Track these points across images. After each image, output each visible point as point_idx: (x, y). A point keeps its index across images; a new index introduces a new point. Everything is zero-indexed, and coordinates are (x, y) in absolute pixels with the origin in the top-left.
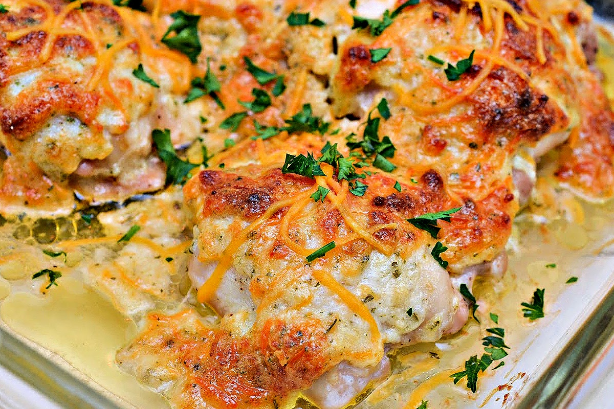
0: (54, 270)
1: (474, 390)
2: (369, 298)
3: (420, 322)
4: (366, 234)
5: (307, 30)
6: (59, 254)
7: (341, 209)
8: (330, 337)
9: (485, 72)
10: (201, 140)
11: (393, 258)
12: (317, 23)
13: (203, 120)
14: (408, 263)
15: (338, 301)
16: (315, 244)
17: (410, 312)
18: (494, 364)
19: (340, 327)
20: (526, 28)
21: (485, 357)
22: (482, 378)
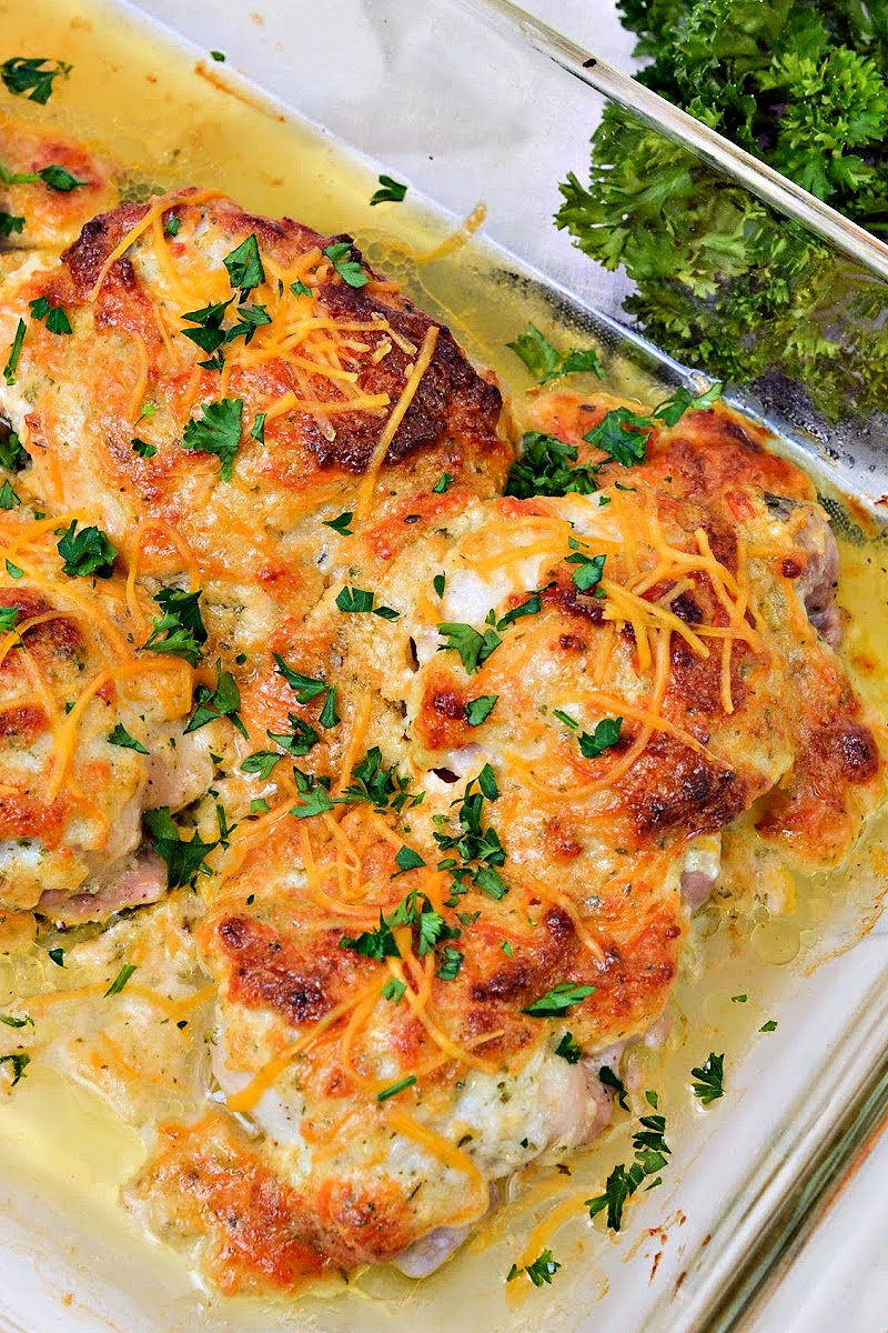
0: (19, 1053)
1: (617, 1229)
2: (467, 1139)
3: (541, 1149)
4: (458, 1053)
5: (369, 622)
6: (21, 1024)
7: (424, 1019)
8: (413, 1205)
9: (640, 744)
10: (216, 794)
11: (500, 1077)
12: (387, 613)
13: (217, 760)
14: (521, 1080)
15: (423, 1154)
16: (390, 1071)
17: (525, 1143)
18: (648, 1180)
19: (426, 1192)
20: (705, 653)
21: (635, 1168)
22: (629, 1205)
